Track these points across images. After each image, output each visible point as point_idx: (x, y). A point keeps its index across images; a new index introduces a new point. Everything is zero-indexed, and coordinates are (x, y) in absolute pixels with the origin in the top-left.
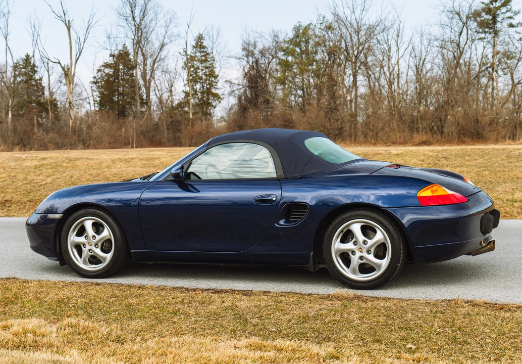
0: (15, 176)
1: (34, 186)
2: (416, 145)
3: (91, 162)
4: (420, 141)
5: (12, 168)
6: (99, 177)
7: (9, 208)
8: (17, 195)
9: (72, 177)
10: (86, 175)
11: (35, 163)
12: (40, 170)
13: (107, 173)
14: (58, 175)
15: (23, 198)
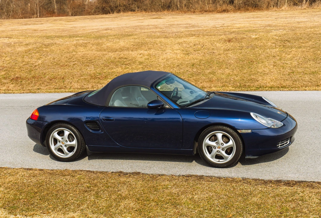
1: (32, 67)
2: (220, 12)
4: (222, 10)
5: (10, 52)
6: (73, 59)
7: (21, 83)
8: (23, 73)
9: (54, 59)
11: (24, 48)
12: (30, 54)
13: (76, 56)
14: (44, 57)
15: (28, 75)
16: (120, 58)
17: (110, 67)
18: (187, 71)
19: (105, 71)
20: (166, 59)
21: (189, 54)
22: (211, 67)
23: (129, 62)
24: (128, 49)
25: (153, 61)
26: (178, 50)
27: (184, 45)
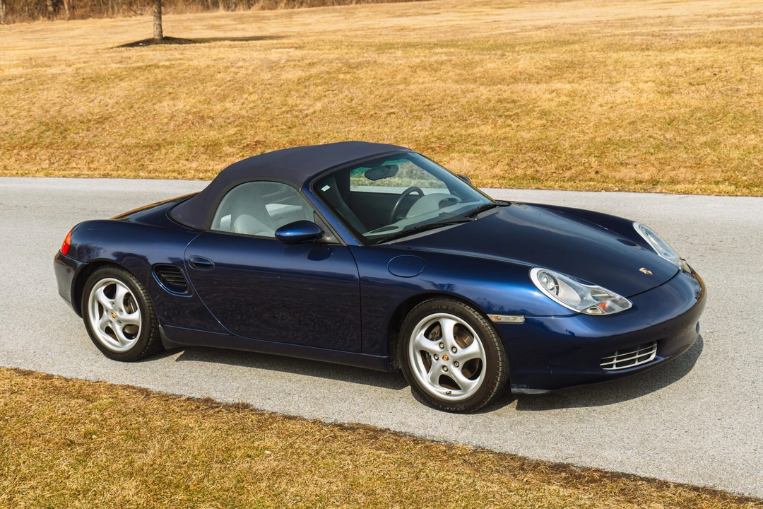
0: (271, 98)
1: (297, 117)
3: (380, 71)
5: (266, 83)
6: (392, 100)
8: (273, 132)
9: (352, 100)
10: (373, 96)
11: (299, 73)
12: (305, 87)
13: (402, 94)
14: (331, 96)
15: (282, 137)
16: (500, 101)
17: (468, 122)
18: (650, 137)
19: (452, 132)
20: (610, 105)
21: (673, 92)
22: (714, 129)
23: (519, 111)
24: (530, 78)
25: (575, 110)
26: (650, 83)
27: (673, 69)
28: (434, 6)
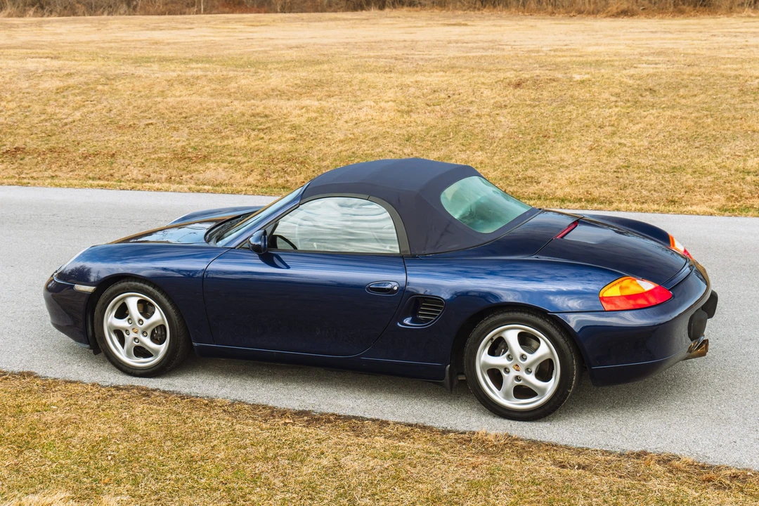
0: (29, 107)
1: (56, 125)
3: (137, 83)
5: (24, 91)
6: (150, 112)
7: (21, 162)
8: (32, 140)
9: (111, 110)
10: (131, 107)
11: (57, 83)
12: (64, 97)
13: (160, 106)
14: (90, 106)
15: (41, 144)
16: (253, 115)
17: (223, 134)
18: (390, 151)
19: (208, 143)
20: (354, 122)
21: (411, 111)
22: (447, 145)
23: (271, 125)
24: (281, 94)
25: (323, 126)
26: (391, 103)
27: (412, 90)
28: (187, 20)
